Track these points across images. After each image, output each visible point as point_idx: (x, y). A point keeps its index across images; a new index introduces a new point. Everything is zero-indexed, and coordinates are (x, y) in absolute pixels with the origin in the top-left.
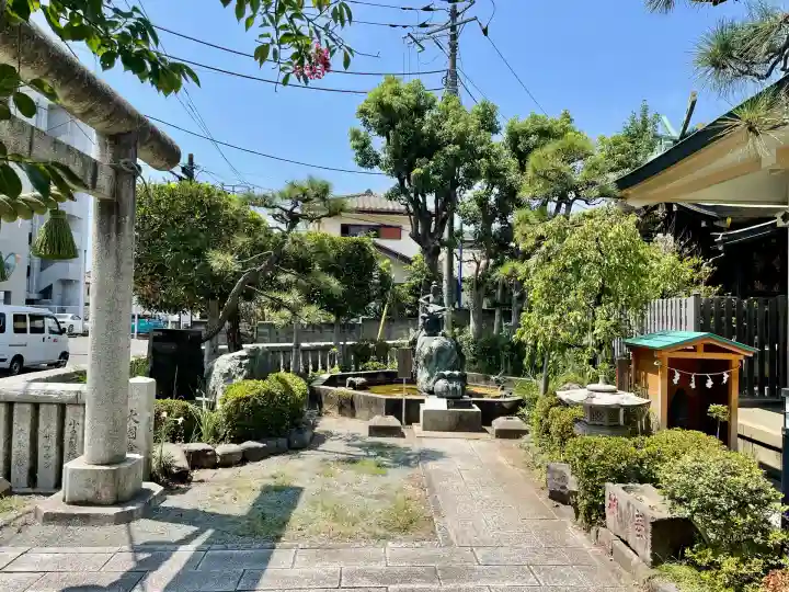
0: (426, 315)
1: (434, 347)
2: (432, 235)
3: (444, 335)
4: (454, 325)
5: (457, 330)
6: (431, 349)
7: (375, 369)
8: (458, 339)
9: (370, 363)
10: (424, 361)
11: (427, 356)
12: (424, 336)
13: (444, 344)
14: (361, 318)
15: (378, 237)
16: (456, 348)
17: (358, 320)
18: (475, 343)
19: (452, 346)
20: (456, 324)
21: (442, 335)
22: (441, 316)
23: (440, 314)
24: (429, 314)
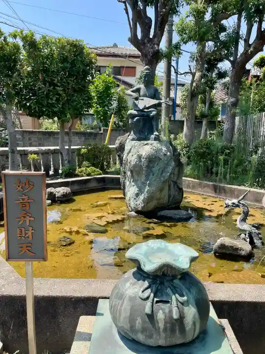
0: (136, 112)
1: (144, 154)
2: (150, 40)
3: (157, 139)
4: (170, 132)
5: (172, 136)
6: (140, 157)
7: (89, 175)
9: (83, 169)
10: (131, 172)
11: (135, 166)
12: (133, 140)
13: (158, 151)
14: (102, 128)
15: (120, 75)
16: (174, 155)
17: (100, 130)
18: (188, 147)
19: (169, 153)
20: (171, 132)
21: (155, 139)
22: (154, 113)
23: (154, 111)
24: (139, 110)
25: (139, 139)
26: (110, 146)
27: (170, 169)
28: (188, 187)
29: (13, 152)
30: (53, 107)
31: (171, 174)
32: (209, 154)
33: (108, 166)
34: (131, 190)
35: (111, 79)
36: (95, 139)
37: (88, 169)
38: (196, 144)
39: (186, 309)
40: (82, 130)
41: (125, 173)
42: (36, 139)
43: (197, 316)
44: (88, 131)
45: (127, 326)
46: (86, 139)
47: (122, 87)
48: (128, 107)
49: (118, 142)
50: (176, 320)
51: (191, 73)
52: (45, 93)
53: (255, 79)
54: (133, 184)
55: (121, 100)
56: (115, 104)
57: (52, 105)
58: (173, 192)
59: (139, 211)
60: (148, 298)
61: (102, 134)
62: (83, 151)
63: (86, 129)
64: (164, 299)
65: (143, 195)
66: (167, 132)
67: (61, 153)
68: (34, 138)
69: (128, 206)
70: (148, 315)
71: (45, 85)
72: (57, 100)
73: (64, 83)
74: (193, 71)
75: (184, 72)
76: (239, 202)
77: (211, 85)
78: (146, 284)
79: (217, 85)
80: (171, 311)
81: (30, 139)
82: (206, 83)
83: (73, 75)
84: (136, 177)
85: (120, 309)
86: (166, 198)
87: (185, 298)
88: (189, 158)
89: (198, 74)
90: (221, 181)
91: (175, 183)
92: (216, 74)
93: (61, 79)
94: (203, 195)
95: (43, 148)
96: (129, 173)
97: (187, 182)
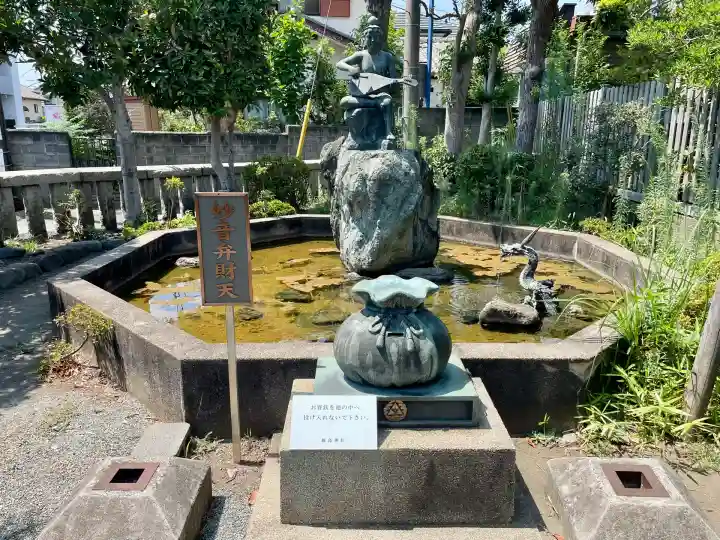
0: (354, 100)
1: (370, 174)
3: (393, 146)
4: (420, 133)
5: (423, 140)
6: (363, 178)
7: (271, 215)
8: (424, 155)
9: (261, 203)
10: (350, 204)
11: (356, 194)
12: (351, 148)
13: (394, 167)
14: (287, 126)
15: (319, 15)
16: (421, 174)
17: (283, 130)
18: (452, 160)
19: (412, 172)
20: (421, 131)
21: (390, 147)
22: (387, 101)
23: (385, 97)
24: (360, 97)
25: (362, 148)
26: (307, 162)
27: (415, 198)
28: (450, 231)
29: (130, 174)
30: (200, 88)
31: (416, 207)
32: (489, 173)
33: (304, 199)
34: (349, 235)
35: (301, 25)
36: (274, 147)
37: (271, 204)
38: (466, 154)
39: (422, 342)
40: (248, 130)
41: (338, 207)
42: (161, 150)
43: (435, 350)
44: (259, 131)
45: (356, 363)
46: (256, 148)
47: (325, 40)
48: (335, 82)
49: (324, 153)
50: (411, 353)
51: (457, 15)
52: (184, 62)
53: (583, 24)
54: (352, 225)
55: (323, 69)
56: (310, 76)
57: (198, 85)
58: (422, 238)
59: (365, 270)
60: (378, 332)
61: (287, 136)
62: (260, 170)
63: (254, 128)
64: (398, 332)
65: (370, 242)
66: (414, 133)
67: (215, 176)
68: (157, 148)
69: (345, 263)
70: (379, 348)
71: (183, 46)
72: (207, 75)
73: (219, 41)
74: (462, 11)
75: (444, 14)
76: (523, 247)
77: (497, 37)
78: (377, 318)
79: (510, 38)
80: (405, 344)
81: (149, 150)
82: (487, 33)
83: (235, 26)
84: (358, 213)
85: (348, 347)
86: (410, 248)
87: (421, 331)
88: (453, 180)
89: (471, 19)
90: (507, 220)
91: (425, 223)
92: (508, 15)
93: (214, 36)
94: (475, 245)
95: (182, 167)
96: (345, 208)
97: (448, 225)
